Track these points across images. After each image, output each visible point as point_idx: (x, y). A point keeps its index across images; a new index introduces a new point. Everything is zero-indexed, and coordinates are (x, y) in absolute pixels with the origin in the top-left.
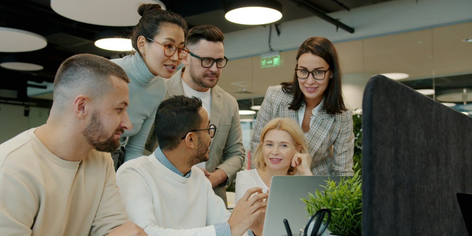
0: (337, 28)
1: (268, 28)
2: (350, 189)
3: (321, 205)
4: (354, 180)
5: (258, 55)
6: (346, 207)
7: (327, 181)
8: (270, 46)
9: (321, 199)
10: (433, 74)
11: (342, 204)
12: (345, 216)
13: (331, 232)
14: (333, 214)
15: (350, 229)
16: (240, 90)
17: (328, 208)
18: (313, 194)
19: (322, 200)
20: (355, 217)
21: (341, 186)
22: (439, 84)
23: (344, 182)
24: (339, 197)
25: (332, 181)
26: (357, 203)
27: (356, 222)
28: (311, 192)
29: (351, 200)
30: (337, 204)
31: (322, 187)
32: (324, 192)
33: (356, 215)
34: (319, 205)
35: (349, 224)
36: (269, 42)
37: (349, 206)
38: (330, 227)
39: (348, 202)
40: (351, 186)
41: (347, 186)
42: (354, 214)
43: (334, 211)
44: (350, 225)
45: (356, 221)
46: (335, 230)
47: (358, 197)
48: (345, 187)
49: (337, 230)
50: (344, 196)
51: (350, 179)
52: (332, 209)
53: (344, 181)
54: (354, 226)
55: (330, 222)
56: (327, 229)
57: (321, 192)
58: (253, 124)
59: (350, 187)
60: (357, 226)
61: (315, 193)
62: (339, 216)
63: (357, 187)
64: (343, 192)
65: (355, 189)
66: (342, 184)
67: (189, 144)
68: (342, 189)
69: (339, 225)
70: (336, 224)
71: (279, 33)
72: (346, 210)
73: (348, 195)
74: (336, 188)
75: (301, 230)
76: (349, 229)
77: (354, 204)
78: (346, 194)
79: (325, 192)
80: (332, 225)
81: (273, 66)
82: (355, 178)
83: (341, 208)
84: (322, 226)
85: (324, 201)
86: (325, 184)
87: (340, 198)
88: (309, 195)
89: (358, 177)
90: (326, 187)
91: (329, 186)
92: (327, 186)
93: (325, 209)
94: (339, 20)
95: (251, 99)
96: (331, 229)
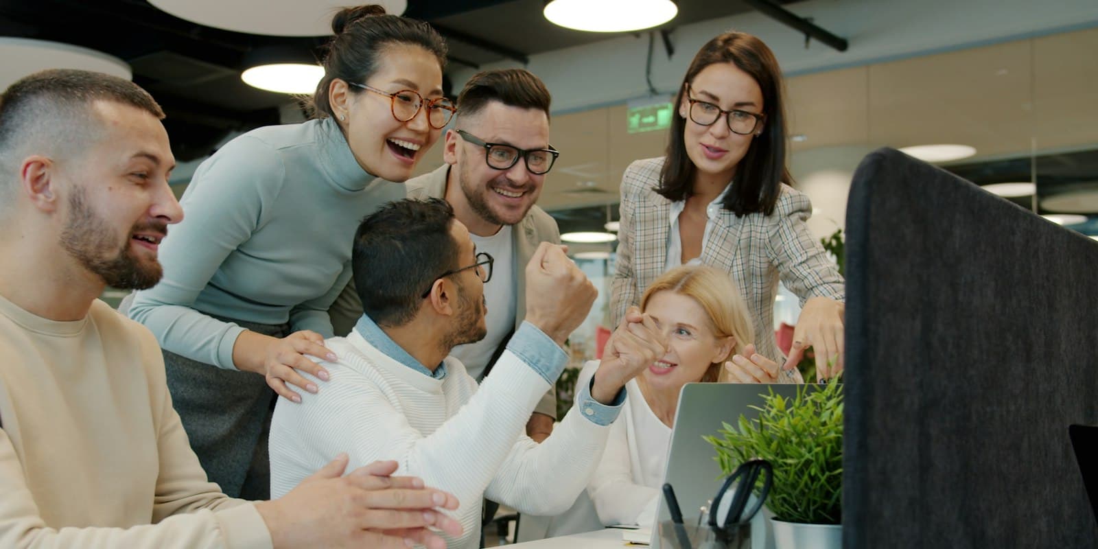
0: (807, 40)
1: (646, 39)
2: (817, 414)
3: (750, 452)
4: (829, 394)
5: (622, 103)
6: (808, 456)
7: (764, 396)
8: (649, 82)
9: (752, 437)
10: (1033, 146)
11: (799, 450)
12: (806, 477)
13: (774, 515)
14: (776, 472)
15: (817, 508)
16: (579, 184)
17: (766, 459)
18: (732, 425)
19: (754, 441)
20: (829, 480)
21: (798, 408)
22: (1047, 171)
23: (805, 397)
24: (793, 434)
25: (778, 396)
26: (835, 447)
27: (832, 490)
28: (727, 422)
29: (820, 441)
30: (788, 450)
31: (755, 409)
32: (758, 421)
33: (834, 476)
34: (747, 451)
35: (815, 494)
36: (648, 72)
37: (817, 453)
38: (772, 502)
39: (813, 444)
40: (821, 408)
41: (812, 409)
42: (827, 473)
43: (781, 466)
44: (817, 499)
45: (833, 488)
46: (782, 509)
47: (836, 433)
48: (808, 408)
49: (787, 509)
50: (804, 430)
51: (820, 393)
52: (776, 461)
53: (806, 395)
54: (826, 502)
55: (772, 491)
56: (764, 507)
57: (753, 421)
58: (609, 263)
59: (819, 410)
60: (833, 500)
61: (737, 423)
62: (792, 475)
63: (835, 409)
64: (802, 422)
65: (832, 413)
66: (801, 403)
67: (441, 306)
68: (800, 415)
69: (792, 497)
70: (785, 495)
71: (670, 51)
72: (808, 463)
73: (814, 428)
74: (788, 411)
75: (702, 508)
76: (816, 506)
77: (828, 449)
78: (810, 427)
79: (761, 420)
80: (777, 497)
81: (657, 128)
82: (831, 390)
83: (798, 458)
84: (753, 500)
85: (757, 442)
86: (762, 403)
87: (796, 435)
88: (723, 428)
89: (838, 387)
90: (765, 411)
91: (770, 409)
92: (767, 407)
93: (759, 461)
94: (812, 19)
95: (605, 207)
96: (773, 506)
